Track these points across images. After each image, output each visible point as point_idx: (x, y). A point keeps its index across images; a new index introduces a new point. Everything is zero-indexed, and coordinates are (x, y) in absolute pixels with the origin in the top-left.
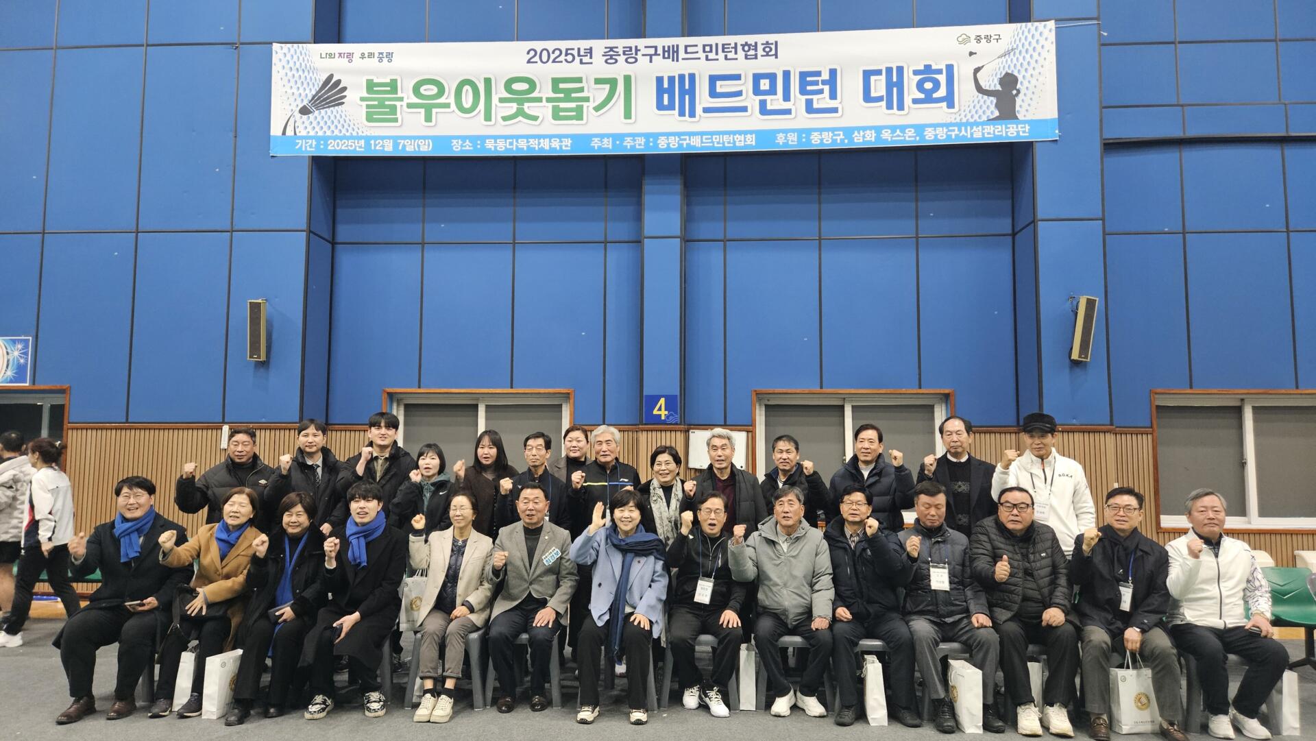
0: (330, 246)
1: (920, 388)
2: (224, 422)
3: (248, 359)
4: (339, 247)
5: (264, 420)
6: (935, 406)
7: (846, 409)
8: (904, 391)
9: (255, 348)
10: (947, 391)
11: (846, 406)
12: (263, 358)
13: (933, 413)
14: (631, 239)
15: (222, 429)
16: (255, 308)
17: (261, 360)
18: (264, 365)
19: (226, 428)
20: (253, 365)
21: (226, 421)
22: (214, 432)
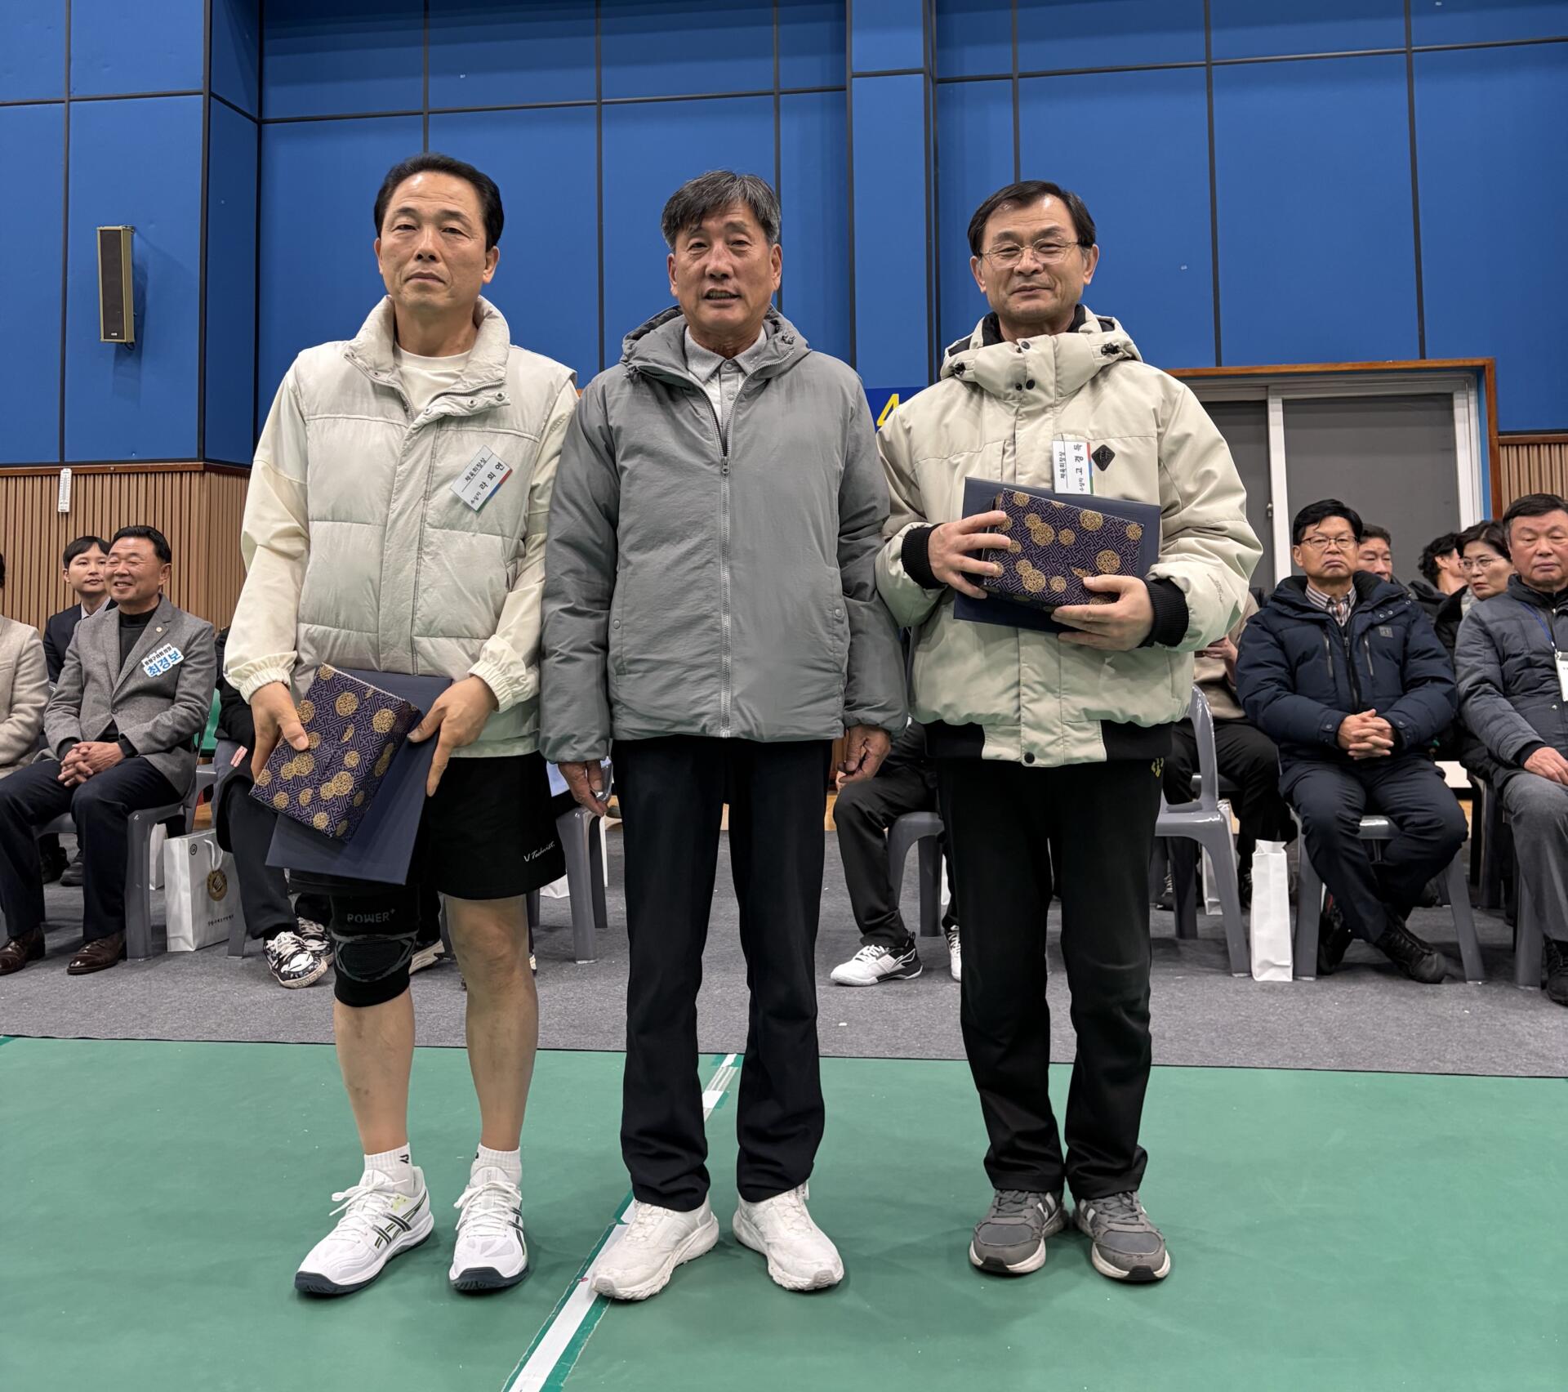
0: (253, 126)
1: (1423, 356)
2: (63, 463)
3: (102, 339)
4: (269, 128)
5: (134, 457)
6: (1455, 396)
7: (1271, 406)
8: (1389, 364)
9: (113, 319)
10: (1479, 362)
11: (1270, 401)
12: (129, 337)
13: (1451, 409)
14: (828, 85)
15: (59, 476)
16: (111, 241)
17: (125, 341)
18: (131, 351)
19: (66, 474)
20: (113, 351)
21: (67, 460)
22: (47, 481)
